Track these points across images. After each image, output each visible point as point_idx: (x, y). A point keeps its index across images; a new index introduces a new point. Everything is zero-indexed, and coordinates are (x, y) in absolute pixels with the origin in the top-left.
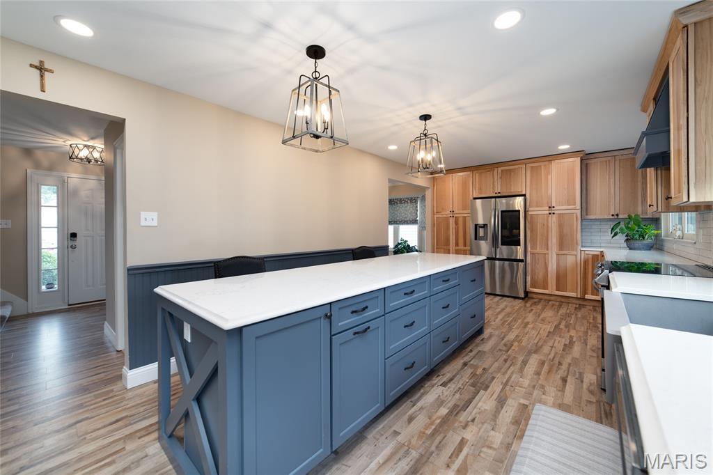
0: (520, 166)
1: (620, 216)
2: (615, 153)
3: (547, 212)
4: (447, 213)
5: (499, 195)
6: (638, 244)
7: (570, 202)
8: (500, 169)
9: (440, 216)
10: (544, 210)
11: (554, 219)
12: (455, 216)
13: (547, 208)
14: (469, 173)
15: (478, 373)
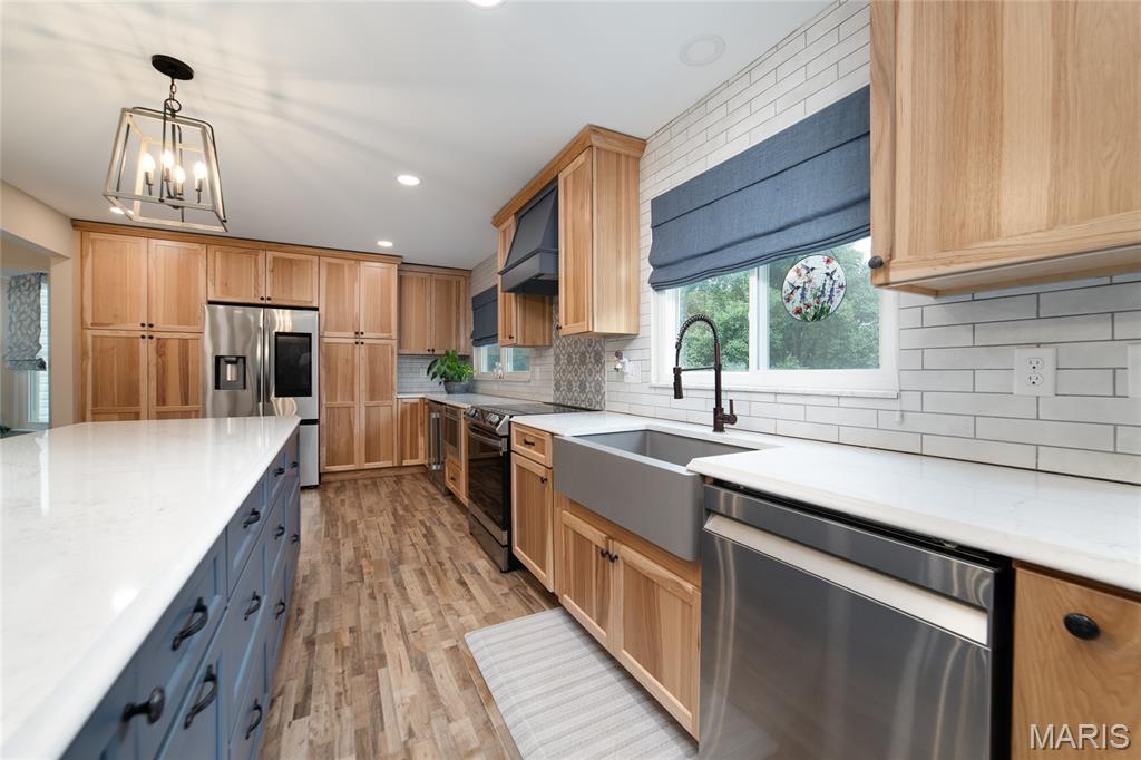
0: (310, 257)
1: (436, 352)
2: (432, 270)
3: (353, 341)
4: (132, 327)
5: (268, 302)
6: (456, 386)
7: (385, 328)
8: (270, 255)
9: (107, 333)
10: (347, 338)
11: (362, 352)
12: (156, 335)
13: (353, 334)
14: (197, 246)
15: (347, 644)
